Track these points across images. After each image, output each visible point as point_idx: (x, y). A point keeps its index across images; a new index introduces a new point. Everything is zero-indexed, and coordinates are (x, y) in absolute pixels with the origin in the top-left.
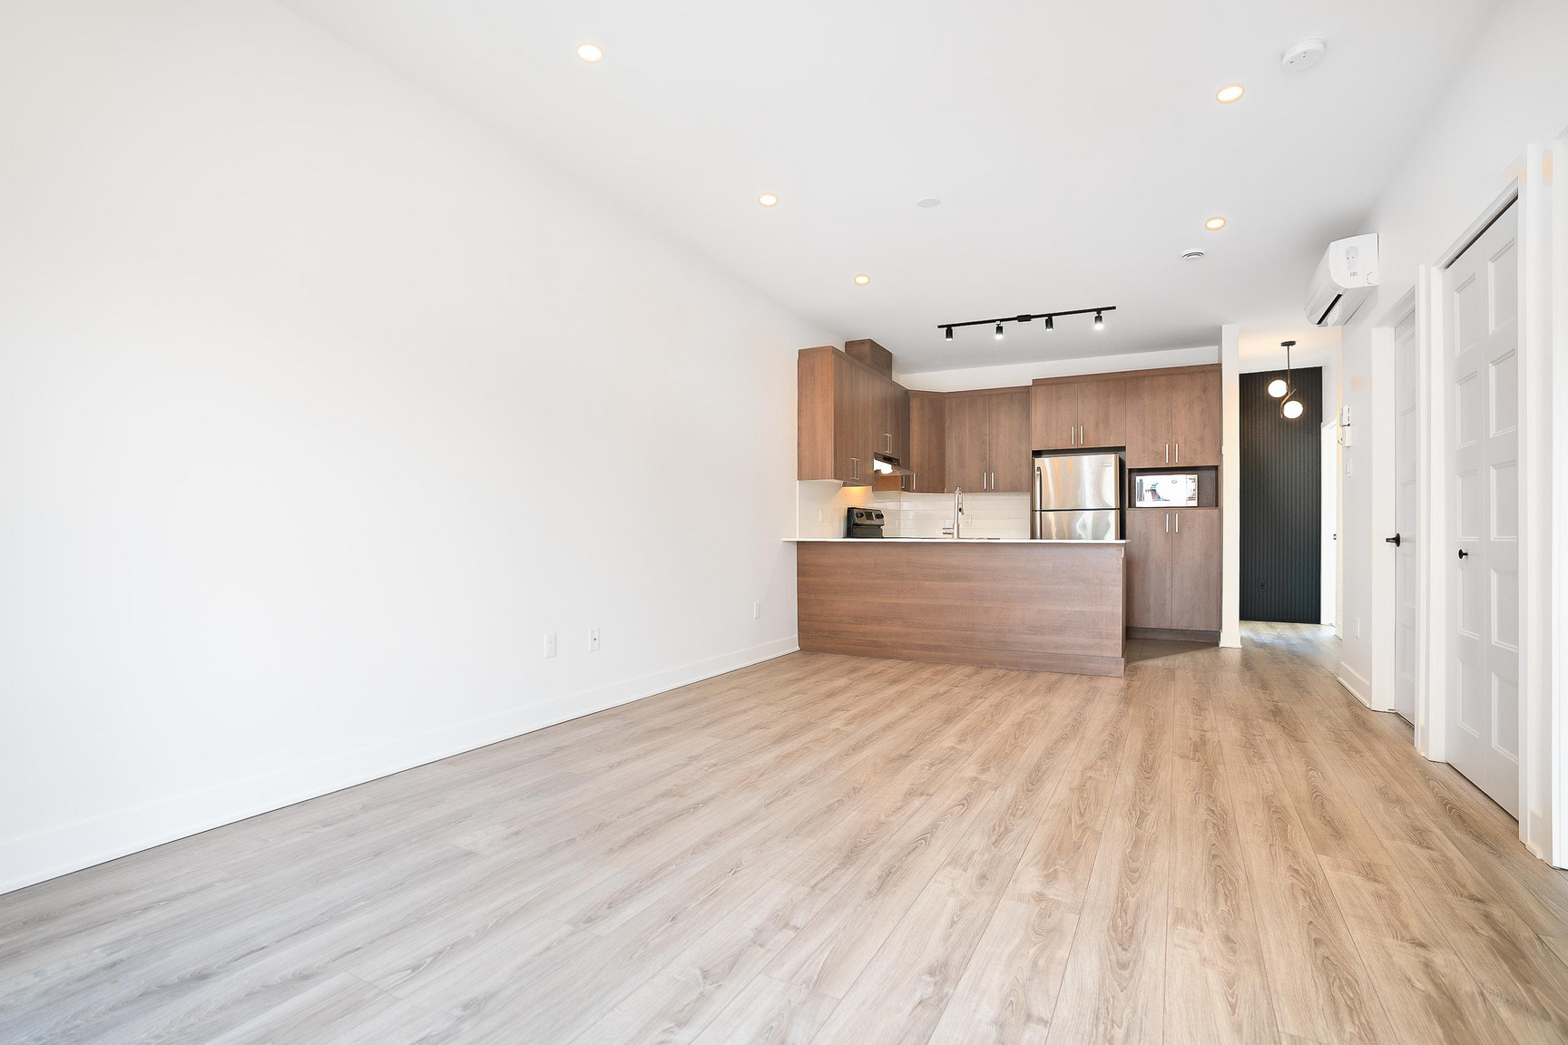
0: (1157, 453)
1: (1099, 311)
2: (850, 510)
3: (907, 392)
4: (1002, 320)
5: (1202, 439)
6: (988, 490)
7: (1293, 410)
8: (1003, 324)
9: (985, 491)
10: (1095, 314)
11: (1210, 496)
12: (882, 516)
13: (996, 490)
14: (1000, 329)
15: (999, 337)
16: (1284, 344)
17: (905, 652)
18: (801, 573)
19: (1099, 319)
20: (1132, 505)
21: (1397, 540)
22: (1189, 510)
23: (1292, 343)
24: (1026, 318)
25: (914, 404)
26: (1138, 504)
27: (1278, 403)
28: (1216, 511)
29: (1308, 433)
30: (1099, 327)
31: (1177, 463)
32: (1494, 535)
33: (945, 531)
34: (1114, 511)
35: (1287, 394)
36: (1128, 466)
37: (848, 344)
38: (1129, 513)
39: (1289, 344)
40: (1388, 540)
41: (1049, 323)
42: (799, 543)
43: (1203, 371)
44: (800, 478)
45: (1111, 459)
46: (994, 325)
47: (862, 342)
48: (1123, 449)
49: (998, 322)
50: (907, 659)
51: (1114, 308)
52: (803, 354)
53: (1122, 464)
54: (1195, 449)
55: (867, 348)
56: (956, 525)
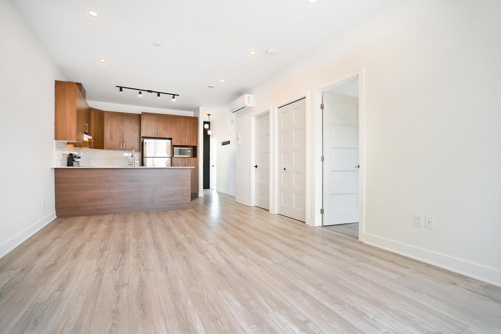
0: (181, 141)
1: (174, 95)
4: (142, 90)
5: (193, 138)
8: (142, 92)
10: (173, 96)
16: (208, 115)
18: (56, 183)
19: (173, 97)
23: (210, 115)
32: (294, 165)
33: (129, 164)
39: (209, 115)
41: (159, 95)
42: (55, 169)
46: (139, 91)
49: (140, 90)
51: (179, 95)
54: (191, 141)
56: (133, 161)
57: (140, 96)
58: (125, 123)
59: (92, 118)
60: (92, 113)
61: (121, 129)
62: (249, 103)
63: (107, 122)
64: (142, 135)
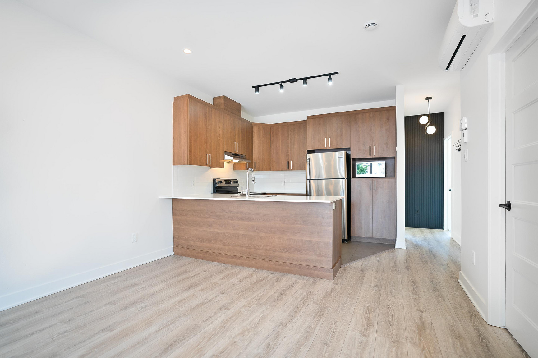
0: (365, 151)
1: (330, 75)
2: (214, 180)
3: (251, 124)
4: (282, 82)
5: (387, 143)
6: (290, 169)
7: (431, 130)
8: (283, 84)
9: (288, 170)
10: (328, 77)
11: (390, 172)
12: (237, 182)
13: (293, 169)
14: (282, 87)
15: (282, 91)
17: (222, 258)
18: (174, 214)
19: (330, 79)
20: (354, 176)
21: (508, 206)
22: (381, 179)
24: (293, 80)
25: (255, 130)
26: (358, 176)
27: (424, 127)
28: (393, 180)
29: (438, 143)
30: (330, 83)
31: (375, 155)
34: (344, 179)
35: (428, 123)
36: (352, 157)
37: (215, 99)
38: (352, 180)
40: (501, 206)
43: (387, 110)
44: (174, 164)
45: (343, 153)
46: (279, 85)
47: (220, 97)
48: (349, 149)
50: (222, 262)
51: (337, 73)
52: (176, 99)
53: (348, 157)
55: (223, 100)
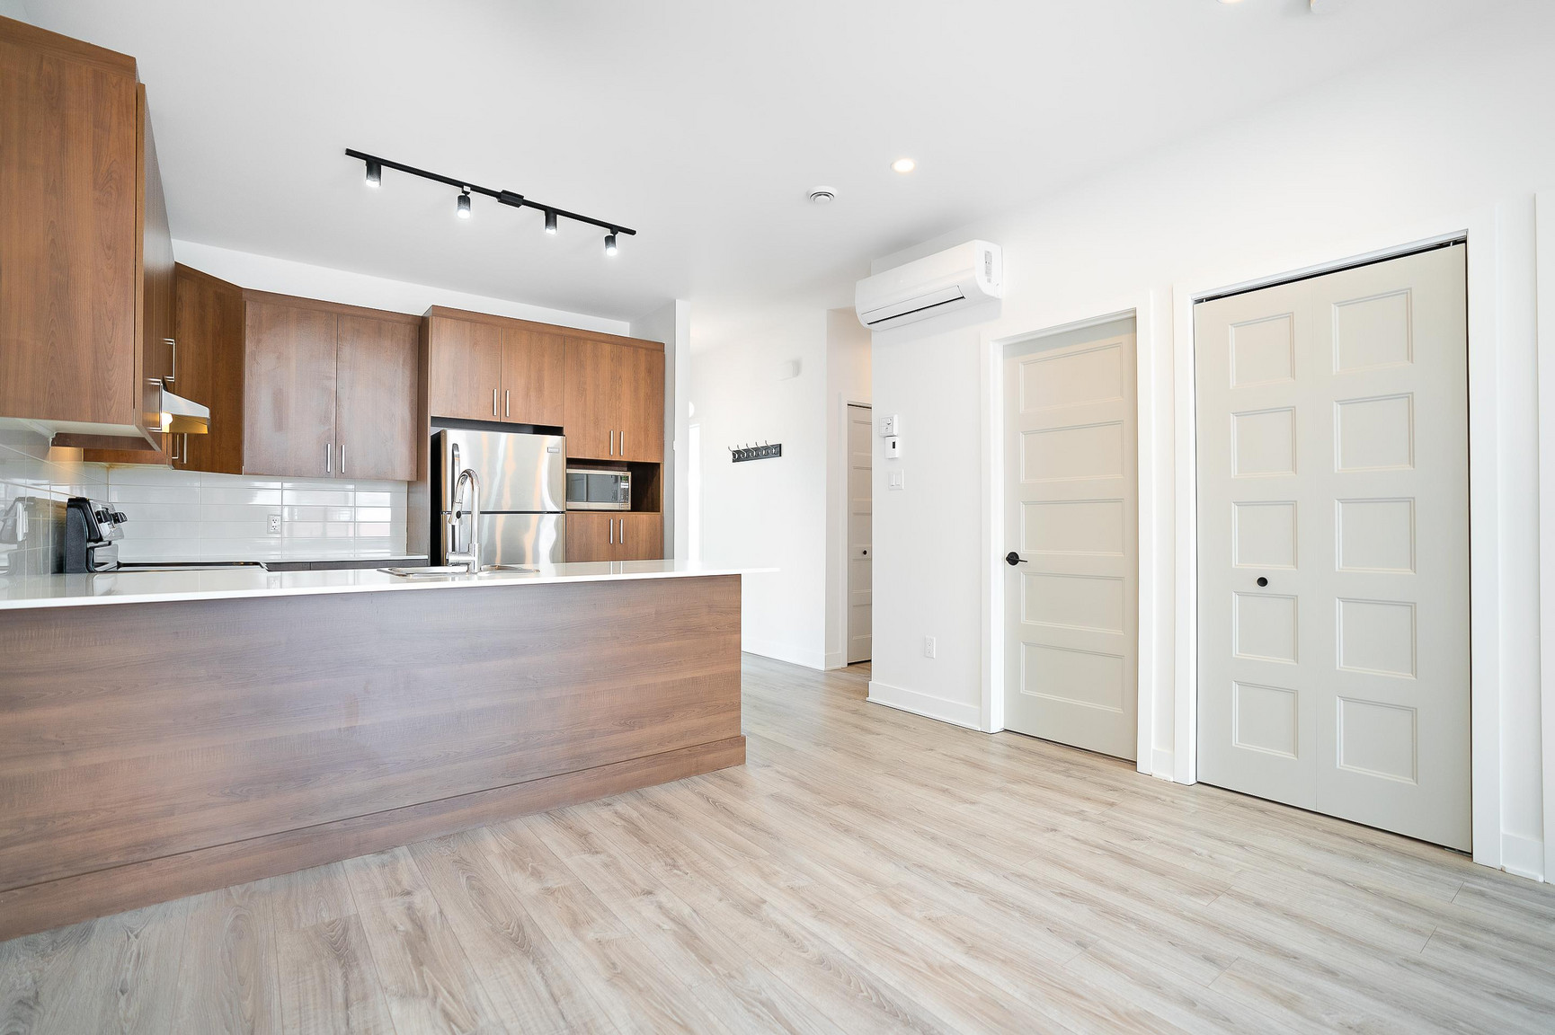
57: (463, 214)
58: (347, 351)
59: (187, 317)
60: (187, 293)
61: (330, 378)
62: (989, 281)
63: (259, 341)
64: (435, 409)
